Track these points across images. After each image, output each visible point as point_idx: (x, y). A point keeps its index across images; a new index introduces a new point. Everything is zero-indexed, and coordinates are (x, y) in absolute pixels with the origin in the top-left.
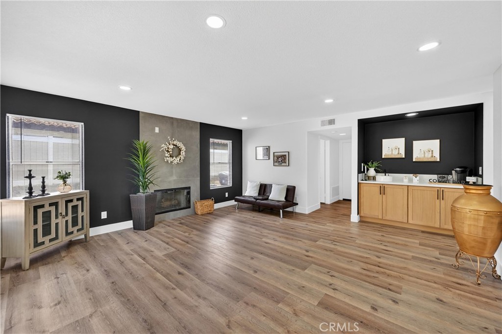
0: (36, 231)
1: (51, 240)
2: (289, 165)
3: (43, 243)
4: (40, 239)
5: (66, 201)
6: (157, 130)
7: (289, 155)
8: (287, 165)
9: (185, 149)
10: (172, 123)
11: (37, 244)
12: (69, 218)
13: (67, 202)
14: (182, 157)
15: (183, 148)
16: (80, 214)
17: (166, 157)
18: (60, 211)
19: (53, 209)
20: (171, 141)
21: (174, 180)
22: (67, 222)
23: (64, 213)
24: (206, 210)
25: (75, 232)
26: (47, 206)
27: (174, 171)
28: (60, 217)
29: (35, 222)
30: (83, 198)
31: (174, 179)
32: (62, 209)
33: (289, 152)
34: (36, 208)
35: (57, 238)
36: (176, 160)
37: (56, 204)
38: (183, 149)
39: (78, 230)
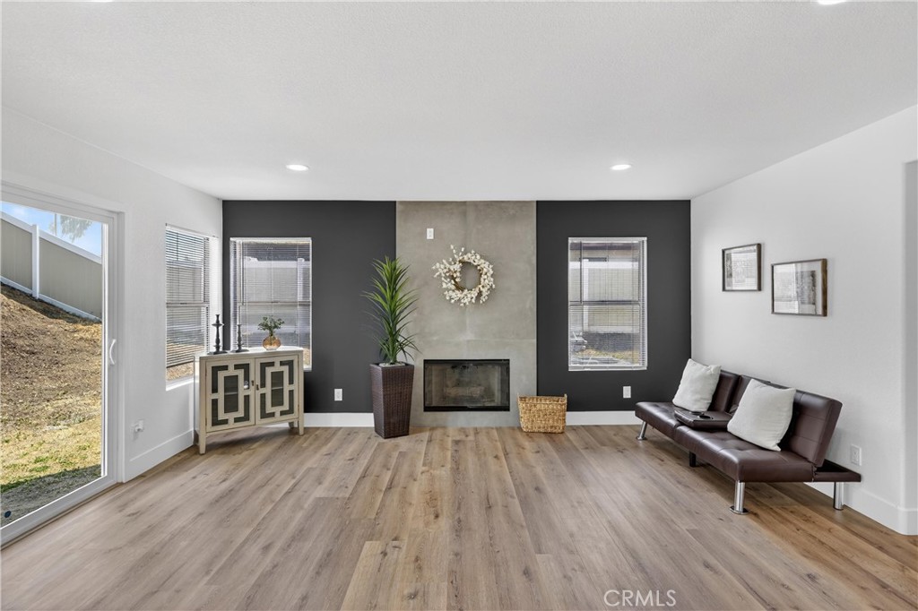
0: (215, 402)
1: (237, 420)
2: (825, 314)
3: (225, 422)
4: (222, 415)
5: (261, 364)
6: (430, 234)
7: (825, 271)
8: (820, 311)
9: (491, 272)
10: (464, 214)
11: (216, 422)
12: (268, 390)
13: (264, 366)
14: (484, 290)
15: (486, 267)
16: (287, 388)
17: (448, 290)
18: (252, 378)
19: (240, 373)
20: (457, 254)
21: (468, 341)
22: (263, 396)
23: (258, 382)
24: (540, 424)
25: (278, 414)
26: (231, 368)
27: (468, 322)
28: (252, 388)
29: (215, 390)
30: (292, 361)
31: (469, 338)
32: (255, 375)
33: (825, 262)
34: (216, 370)
35: (246, 418)
36: (469, 296)
37: (246, 367)
38: (485, 270)
39: (282, 413)
